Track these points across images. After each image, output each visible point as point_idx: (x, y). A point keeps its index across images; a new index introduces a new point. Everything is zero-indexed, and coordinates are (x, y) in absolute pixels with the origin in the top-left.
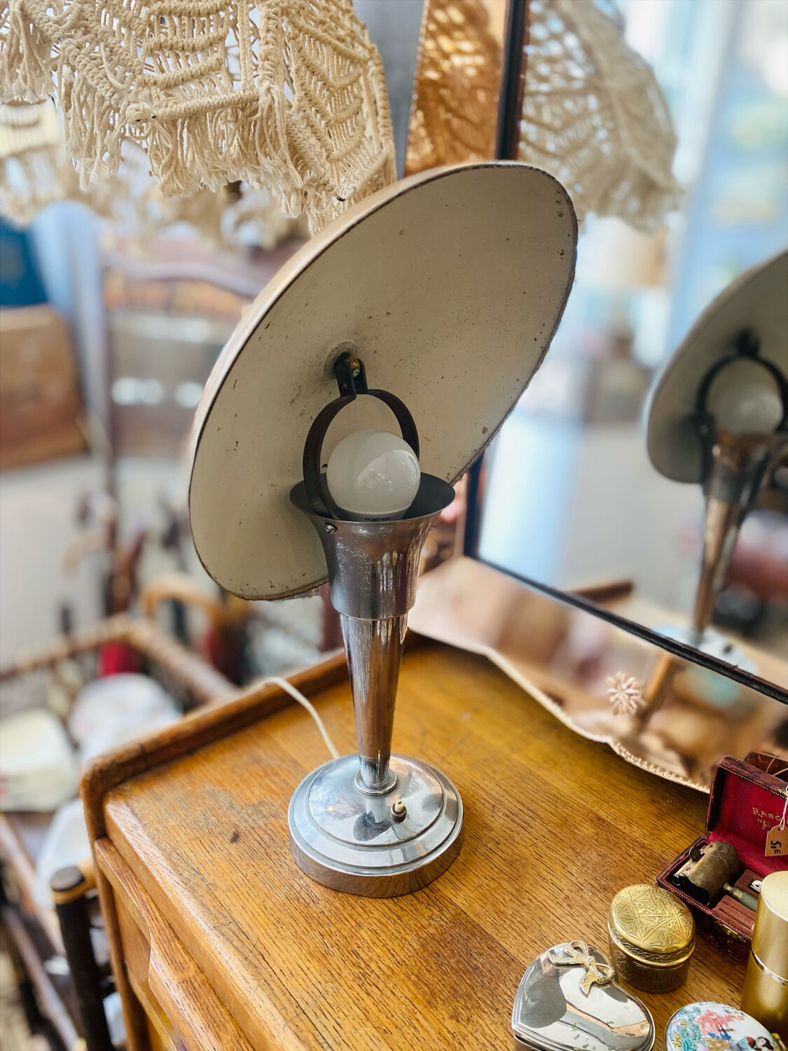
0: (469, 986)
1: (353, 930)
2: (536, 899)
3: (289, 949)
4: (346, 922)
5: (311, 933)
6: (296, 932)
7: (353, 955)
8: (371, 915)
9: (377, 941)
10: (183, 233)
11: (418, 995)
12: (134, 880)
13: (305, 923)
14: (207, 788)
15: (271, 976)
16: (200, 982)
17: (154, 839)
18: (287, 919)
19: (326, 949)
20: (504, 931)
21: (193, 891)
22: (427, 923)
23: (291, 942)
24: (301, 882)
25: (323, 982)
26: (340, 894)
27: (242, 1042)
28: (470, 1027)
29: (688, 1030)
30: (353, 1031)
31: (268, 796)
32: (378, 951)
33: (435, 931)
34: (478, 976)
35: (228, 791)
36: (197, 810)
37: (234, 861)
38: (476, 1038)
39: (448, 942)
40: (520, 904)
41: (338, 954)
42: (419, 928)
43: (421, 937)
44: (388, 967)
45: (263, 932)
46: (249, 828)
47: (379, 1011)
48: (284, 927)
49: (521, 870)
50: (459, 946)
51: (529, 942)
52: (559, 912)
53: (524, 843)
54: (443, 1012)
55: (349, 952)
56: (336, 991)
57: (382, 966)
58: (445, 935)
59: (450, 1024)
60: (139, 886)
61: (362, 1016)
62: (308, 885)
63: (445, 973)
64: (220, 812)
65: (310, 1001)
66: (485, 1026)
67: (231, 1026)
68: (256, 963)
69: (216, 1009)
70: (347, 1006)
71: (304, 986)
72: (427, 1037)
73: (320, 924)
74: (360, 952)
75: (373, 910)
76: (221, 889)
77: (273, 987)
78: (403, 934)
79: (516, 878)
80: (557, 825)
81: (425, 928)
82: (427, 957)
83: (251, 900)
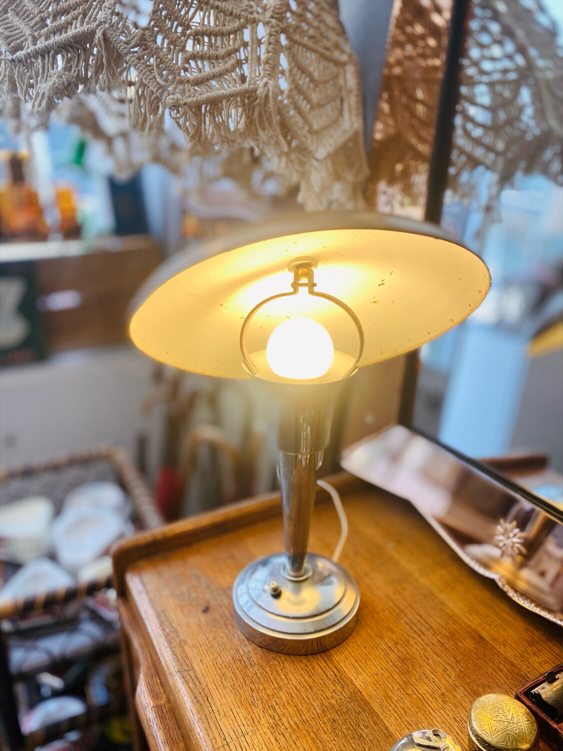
0: (353, 748)
1: (275, 691)
2: (418, 692)
3: (227, 696)
4: (271, 684)
5: (245, 687)
6: (234, 685)
7: (272, 709)
8: (290, 682)
10: (227, 186)
13: (242, 680)
14: (194, 571)
15: (210, 713)
16: (167, 709)
17: (152, 602)
18: (230, 675)
19: (253, 701)
20: (388, 712)
21: (170, 643)
22: (330, 695)
23: (229, 691)
24: (245, 649)
25: (246, 725)
32: (290, 710)
33: (335, 703)
34: (361, 743)
35: (208, 575)
37: (202, 627)
39: (344, 713)
40: (404, 693)
41: (261, 706)
42: (324, 698)
43: (323, 705)
44: (295, 723)
45: (211, 680)
48: (227, 680)
49: (410, 667)
50: (352, 717)
51: (406, 723)
52: (434, 705)
53: (416, 647)
55: (269, 707)
56: (254, 733)
57: (291, 722)
58: (342, 707)
62: (249, 652)
65: (234, 737)
67: (182, 745)
68: (202, 701)
70: (260, 746)
71: (232, 725)
73: (252, 682)
74: (277, 708)
75: (292, 678)
76: (189, 645)
77: (210, 722)
78: (311, 700)
79: (405, 672)
80: (446, 637)
81: (328, 699)
82: (325, 721)
83: (207, 656)
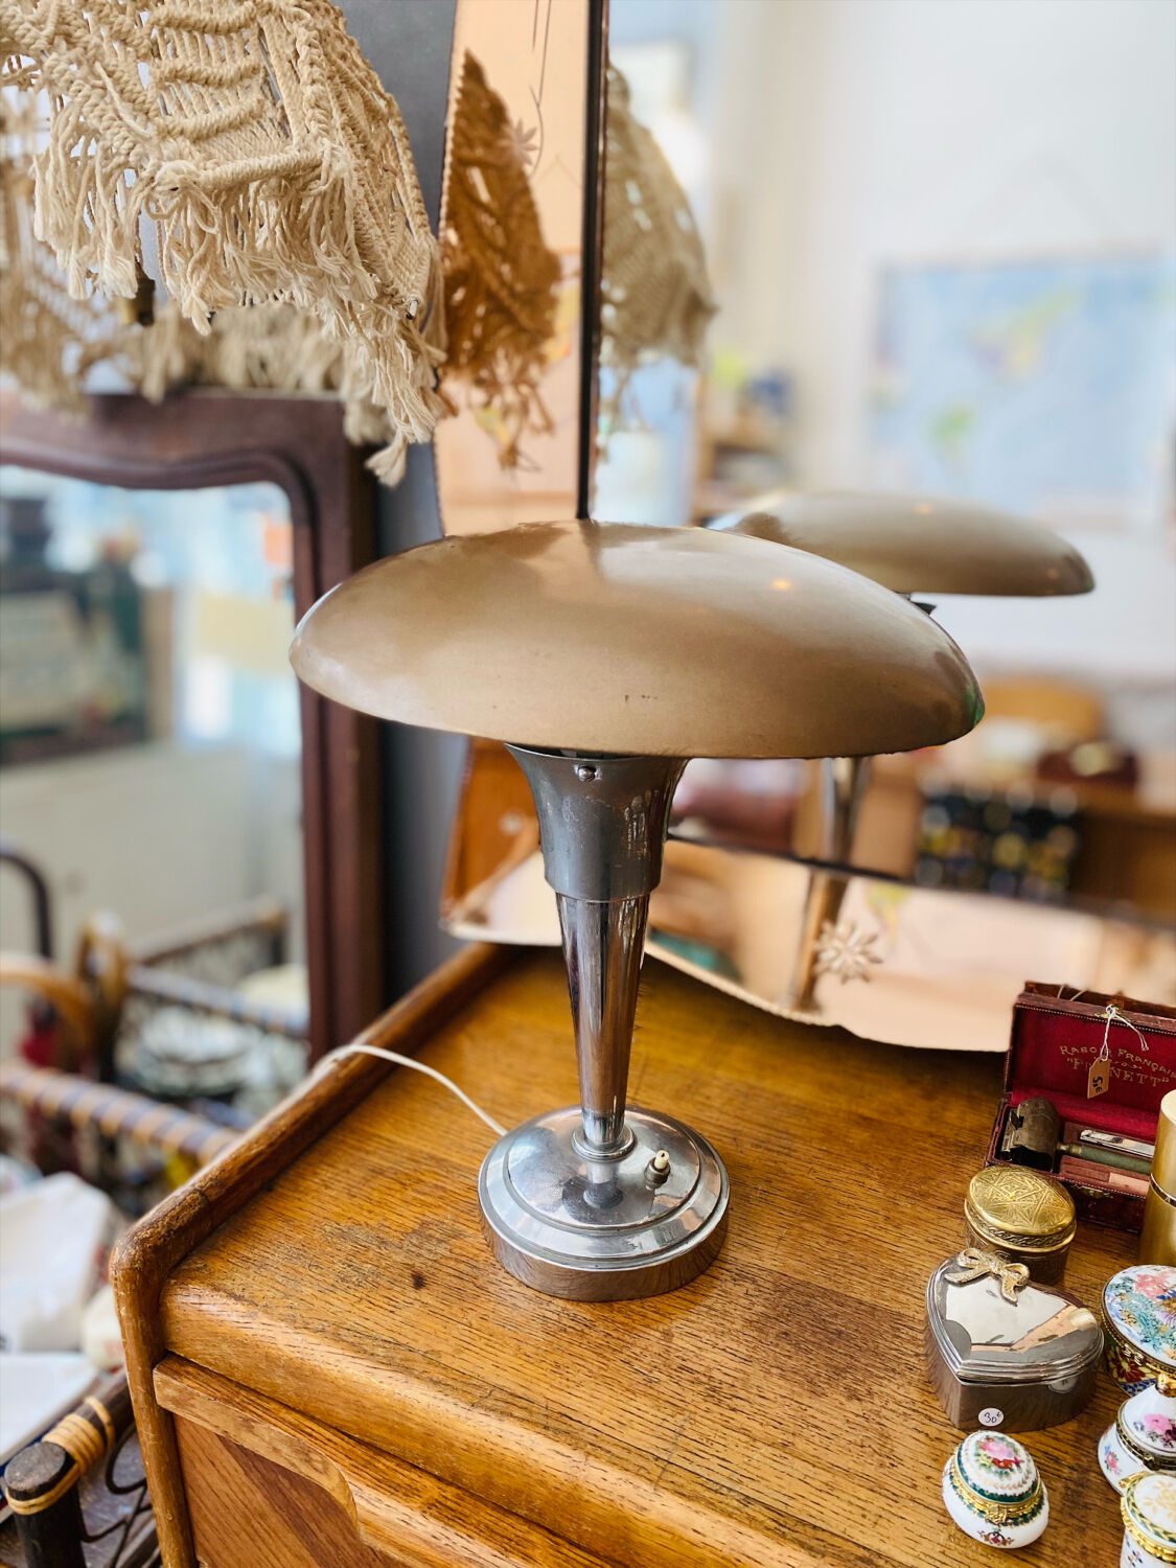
0: (845, 1355)
1: (662, 1342)
2: (854, 1231)
3: (596, 1394)
4: (646, 1336)
5: (611, 1365)
6: (590, 1371)
7: (683, 1371)
8: (673, 1317)
9: (700, 1345)
11: (794, 1389)
12: (259, 1401)
13: (595, 1356)
14: (328, 1228)
15: (595, 1436)
16: (453, 1498)
17: (295, 1322)
18: (565, 1360)
19: (645, 1377)
20: (843, 1280)
21: (405, 1369)
22: (747, 1302)
23: (593, 1385)
24: (552, 1307)
25: (669, 1418)
26: (616, 1306)
27: (565, 1551)
28: (877, 1401)
29: (1134, 1302)
30: (746, 1460)
31: (429, 1214)
32: (711, 1355)
33: (764, 1309)
34: (848, 1341)
35: (362, 1223)
36: (333, 1263)
37: (441, 1312)
38: (891, 1410)
39: (788, 1315)
40: (838, 1243)
41: (664, 1378)
42: (744, 1312)
43: (751, 1322)
44: (736, 1370)
45: (547, 1386)
46: (430, 1263)
47: (762, 1424)
48: (569, 1370)
49: (816, 1205)
50: (804, 1314)
51: (878, 1282)
52: (888, 1238)
53: (799, 1172)
54: (835, 1396)
55: (676, 1371)
56: (692, 1422)
57: (729, 1371)
58: (778, 1309)
59: (854, 1406)
60: (273, 1406)
61: (744, 1438)
62: (564, 1309)
63: (811, 1351)
64: (370, 1254)
65: (667, 1446)
66: (892, 1393)
67: (536, 1537)
68: (564, 1427)
69: (501, 1524)
70: (719, 1434)
71: (648, 1431)
72: (838, 1432)
73: (615, 1350)
74: (690, 1365)
75: (670, 1310)
76: (447, 1353)
77: (608, 1448)
78: (728, 1325)
79: (816, 1215)
80: (823, 1140)
81: (750, 1309)
82: (775, 1342)
83: (499, 1353)
